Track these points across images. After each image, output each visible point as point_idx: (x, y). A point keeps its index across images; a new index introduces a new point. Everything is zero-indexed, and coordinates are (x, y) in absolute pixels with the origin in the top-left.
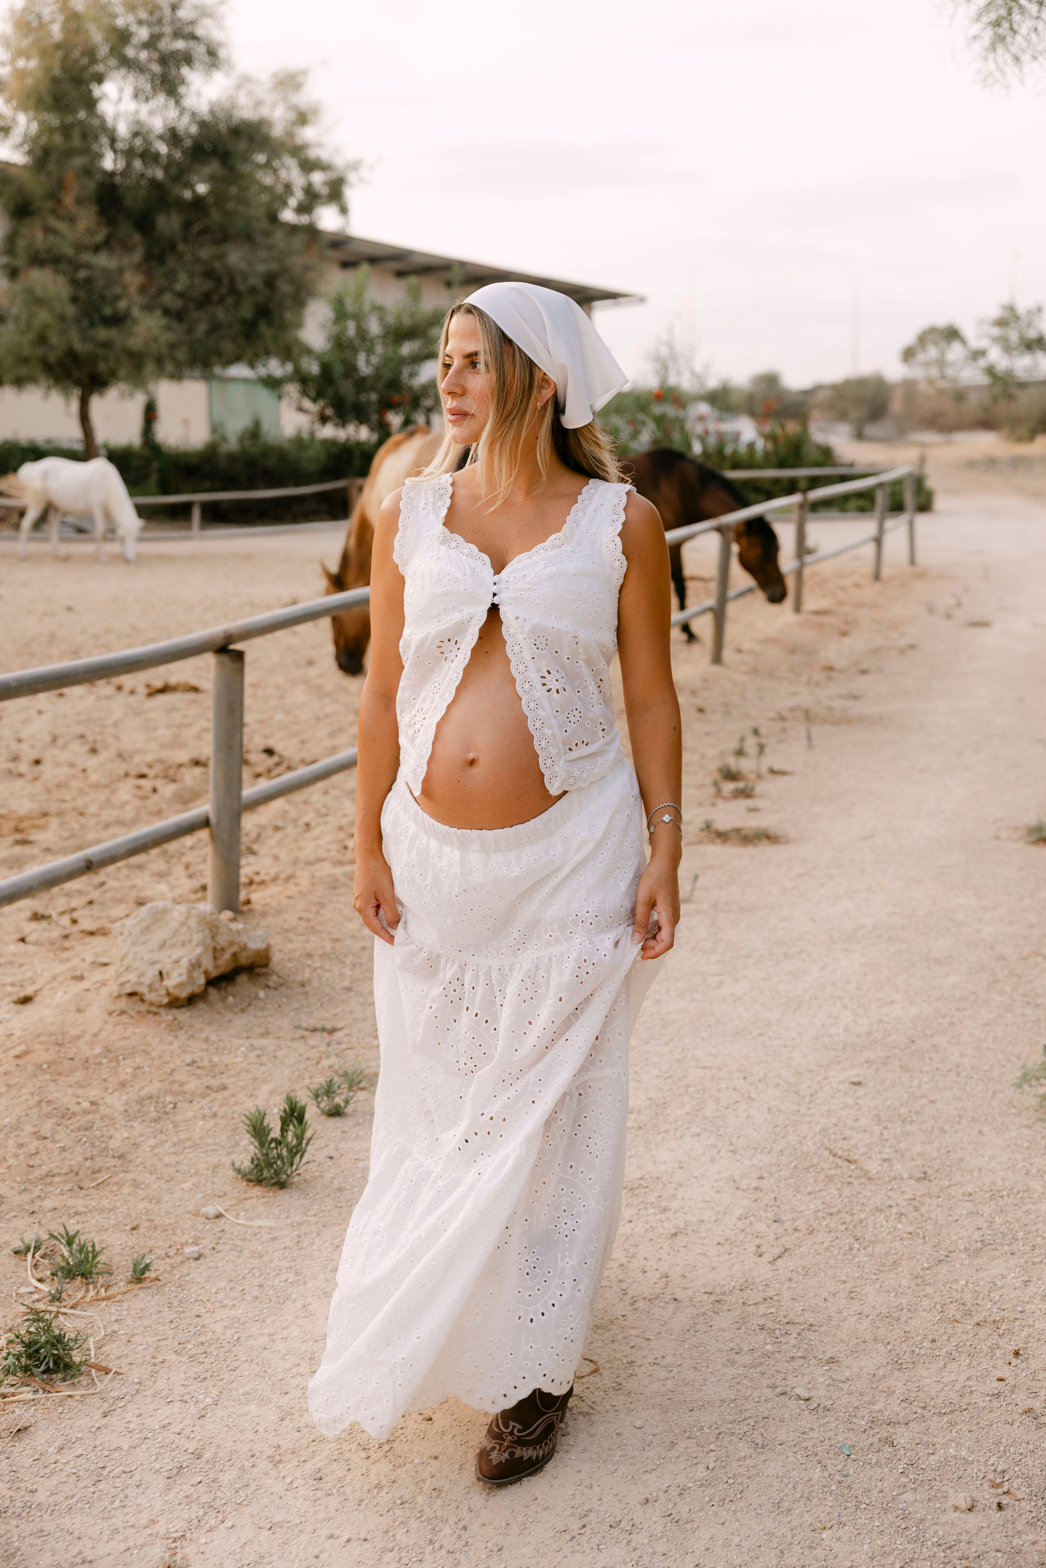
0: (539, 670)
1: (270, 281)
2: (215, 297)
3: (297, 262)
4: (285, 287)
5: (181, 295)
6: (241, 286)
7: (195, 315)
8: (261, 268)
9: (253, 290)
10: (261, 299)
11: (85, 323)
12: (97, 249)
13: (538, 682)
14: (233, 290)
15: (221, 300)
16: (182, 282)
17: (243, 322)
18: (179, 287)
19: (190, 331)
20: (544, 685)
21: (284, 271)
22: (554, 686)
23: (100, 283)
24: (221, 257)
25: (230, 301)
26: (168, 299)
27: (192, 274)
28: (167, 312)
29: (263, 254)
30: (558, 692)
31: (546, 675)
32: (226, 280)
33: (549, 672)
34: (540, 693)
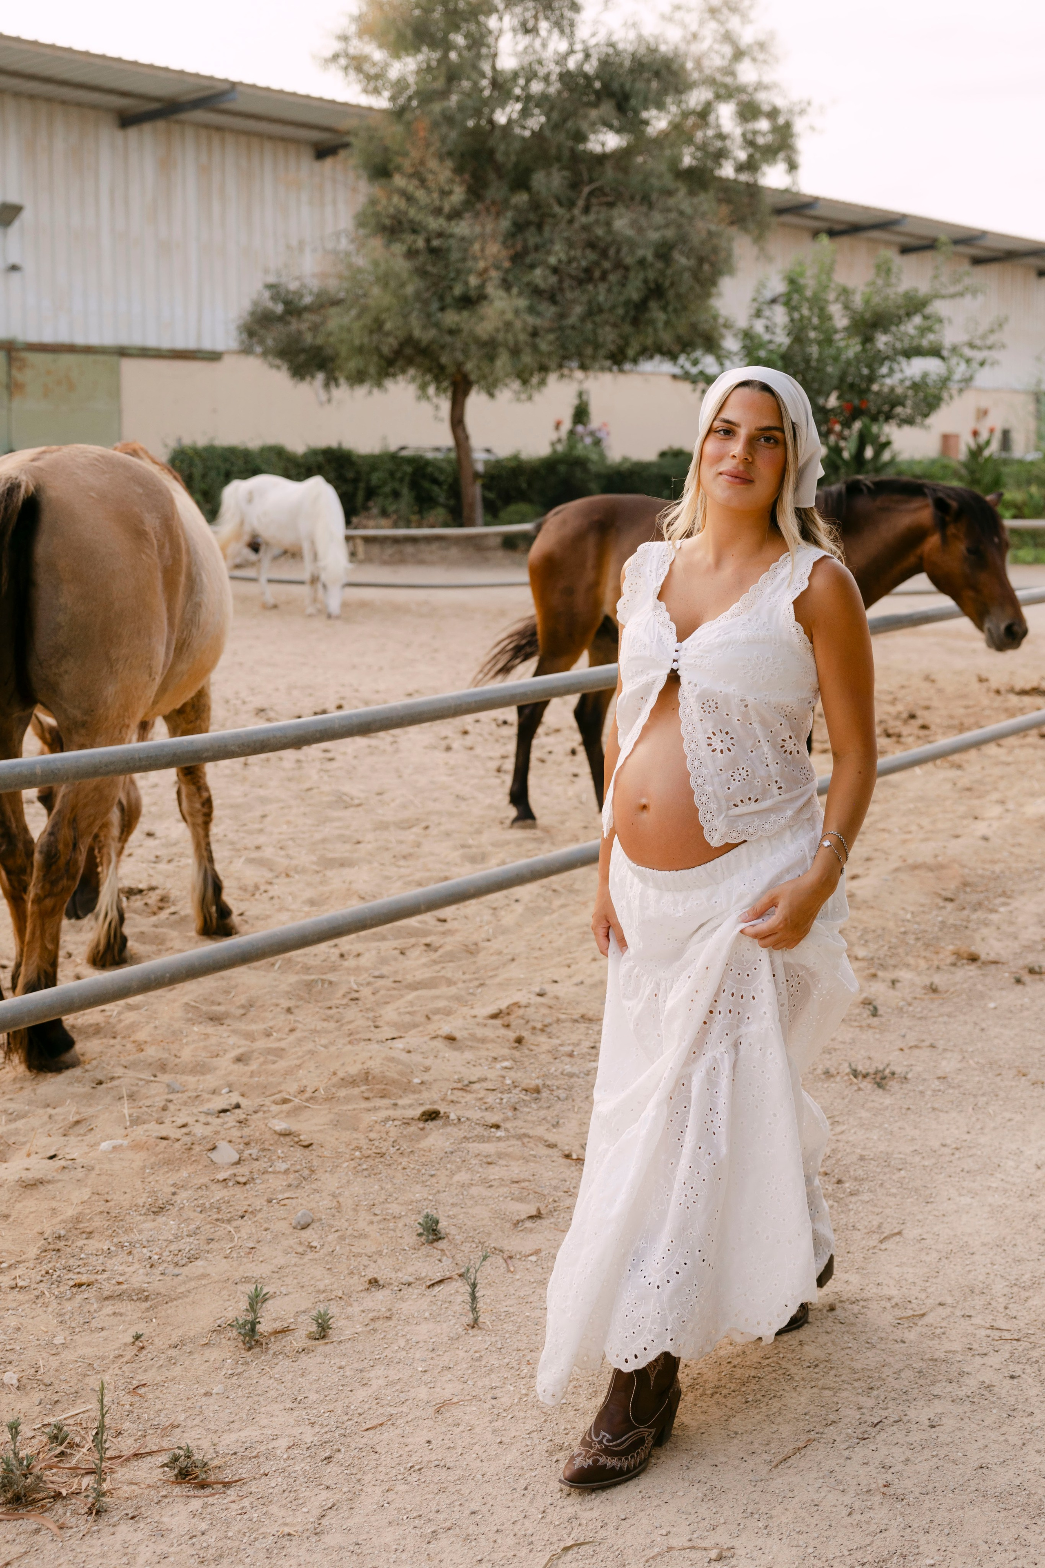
0: (705, 732)
1: (664, 252)
2: (597, 274)
3: (700, 228)
4: (681, 260)
5: (555, 270)
6: (629, 260)
7: (569, 295)
8: (654, 236)
9: (642, 263)
10: (651, 275)
11: (435, 306)
12: (455, 215)
13: (703, 743)
14: (619, 265)
15: (604, 277)
16: (557, 254)
17: (627, 303)
18: (552, 260)
19: (562, 316)
20: (710, 745)
21: (683, 239)
22: (719, 746)
23: (455, 256)
24: (608, 224)
25: (613, 278)
26: (538, 275)
27: (570, 244)
28: (536, 292)
29: (658, 217)
30: (722, 752)
31: (712, 736)
32: (612, 252)
33: (714, 734)
34: (704, 752)
